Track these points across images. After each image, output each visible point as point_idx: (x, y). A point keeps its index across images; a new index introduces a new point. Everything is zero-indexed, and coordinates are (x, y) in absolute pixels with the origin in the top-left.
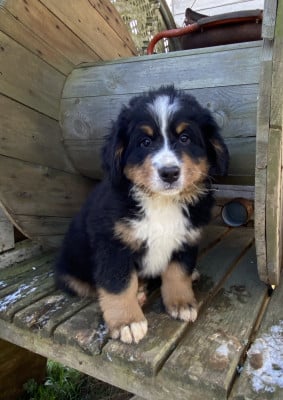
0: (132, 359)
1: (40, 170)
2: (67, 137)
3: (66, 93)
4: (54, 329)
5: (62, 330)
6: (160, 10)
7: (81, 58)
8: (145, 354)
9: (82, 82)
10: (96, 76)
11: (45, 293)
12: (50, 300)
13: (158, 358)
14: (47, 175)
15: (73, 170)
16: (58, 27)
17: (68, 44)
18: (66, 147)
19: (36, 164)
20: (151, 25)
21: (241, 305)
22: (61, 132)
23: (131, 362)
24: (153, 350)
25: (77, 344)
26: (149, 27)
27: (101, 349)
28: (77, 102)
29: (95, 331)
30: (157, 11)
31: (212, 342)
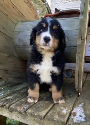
0: (36, 114)
1: (6, 55)
2: (15, 45)
3: (15, 30)
4: (9, 106)
5: (12, 106)
6: (47, 8)
7: (21, 19)
8: (39, 113)
9: (21, 26)
10: (26, 25)
11: (7, 95)
12: (8, 98)
13: (44, 114)
14: (8, 57)
15: (17, 56)
16: (13, 7)
17: (17, 14)
18: (15, 48)
19: (5, 53)
20: (44, 12)
21: (70, 99)
22: (13, 43)
23: (35, 116)
24: (43, 112)
26: (43, 13)
27: (25, 112)
28: (19, 33)
29: (23, 107)
31: (61, 109)
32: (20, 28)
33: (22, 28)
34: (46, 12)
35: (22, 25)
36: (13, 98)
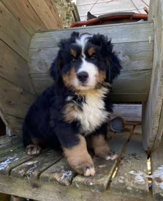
1: (18, 90)
2: (32, 72)
3: (32, 46)
7: (39, 28)
9: (42, 40)
10: (51, 36)
14: (22, 93)
16: (28, 6)
17: (33, 17)
18: (31, 78)
19: (17, 86)
20: (69, 18)
22: (29, 68)
25: (56, 180)
28: (39, 50)
30: (71, 11)
32: (41, 42)
33: (44, 42)
34: (72, 19)
35: (43, 37)
36: (38, 163)
